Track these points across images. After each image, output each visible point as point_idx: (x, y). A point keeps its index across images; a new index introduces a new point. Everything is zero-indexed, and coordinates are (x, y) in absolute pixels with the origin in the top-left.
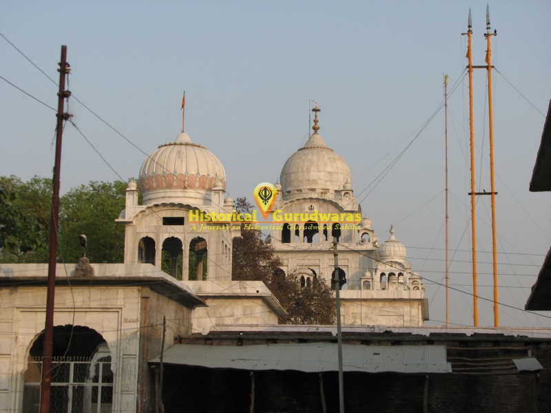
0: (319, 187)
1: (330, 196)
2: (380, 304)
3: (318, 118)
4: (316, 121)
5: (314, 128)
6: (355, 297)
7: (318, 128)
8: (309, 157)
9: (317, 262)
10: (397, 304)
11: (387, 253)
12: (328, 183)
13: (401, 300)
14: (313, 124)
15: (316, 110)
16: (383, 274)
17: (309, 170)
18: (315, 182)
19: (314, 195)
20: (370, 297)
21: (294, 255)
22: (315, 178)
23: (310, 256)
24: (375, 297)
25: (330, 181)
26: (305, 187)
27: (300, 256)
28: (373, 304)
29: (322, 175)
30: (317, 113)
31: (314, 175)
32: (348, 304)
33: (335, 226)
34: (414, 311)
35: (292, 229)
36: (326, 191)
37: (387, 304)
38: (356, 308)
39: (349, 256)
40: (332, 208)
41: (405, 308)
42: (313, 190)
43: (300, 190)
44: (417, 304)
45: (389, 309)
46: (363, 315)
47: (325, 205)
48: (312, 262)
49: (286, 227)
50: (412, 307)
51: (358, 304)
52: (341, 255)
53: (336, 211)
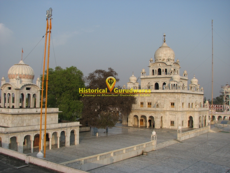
0: (162, 59)
1: (165, 61)
2: (169, 94)
3: (165, 38)
4: (164, 39)
5: (164, 41)
6: (163, 92)
7: (165, 41)
8: (160, 50)
9: (159, 81)
10: (174, 94)
11: (173, 78)
12: (165, 57)
13: (174, 93)
14: (164, 40)
15: (164, 36)
16: (172, 84)
18: (161, 57)
19: (160, 61)
20: (167, 92)
22: (161, 56)
23: (157, 79)
24: (168, 92)
25: (165, 56)
26: (158, 59)
27: (154, 79)
28: (167, 94)
29: (163, 55)
30: (165, 37)
31: (160, 55)
32: (161, 94)
33: (166, 70)
34: (179, 96)
35: (155, 71)
36: (164, 59)
37: (171, 94)
38: (163, 95)
39: (167, 79)
40: (164, 64)
41: (176, 95)
42: (160, 59)
43: (157, 60)
44: (179, 94)
45: (172, 95)
46: (165, 97)
47: (163, 64)
48: (157, 81)
49: (153, 71)
50: (178, 95)
51: (164, 94)
52: (165, 79)
53: (166, 65)
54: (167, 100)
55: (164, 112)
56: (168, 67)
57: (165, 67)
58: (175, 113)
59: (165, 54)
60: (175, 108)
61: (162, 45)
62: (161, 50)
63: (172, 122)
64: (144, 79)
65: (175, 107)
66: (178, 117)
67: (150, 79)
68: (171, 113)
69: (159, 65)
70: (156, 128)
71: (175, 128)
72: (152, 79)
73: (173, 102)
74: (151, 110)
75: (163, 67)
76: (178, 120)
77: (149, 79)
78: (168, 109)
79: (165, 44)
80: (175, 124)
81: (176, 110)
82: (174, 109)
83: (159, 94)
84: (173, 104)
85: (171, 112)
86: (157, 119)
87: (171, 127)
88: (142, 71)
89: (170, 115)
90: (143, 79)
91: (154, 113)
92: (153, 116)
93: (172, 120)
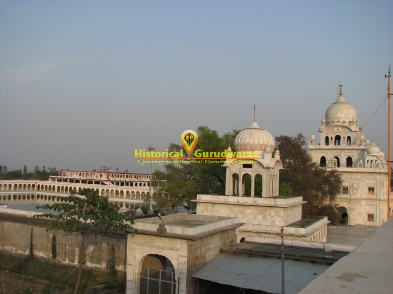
0: (341, 120)
1: (346, 124)
2: (367, 174)
3: (342, 90)
4: (341, 91)
5: (340, 94)
6: (355, 171)
9: (340, 154)
10: (374, 175)
11: (370, 151)
12: (346, 119)
13: (375, 173)
14: (339, 92)
15: (340, 86)
16: (368, 161)
17: (337, 113)
18: (340, 118)
19: (339, 124)
20: (362, 171)
21: (330, 151)
22: (340, 116)
23: (336, 151)
24: (364, 171)
26: (335, 120)
27: (332, 151)
28: (363, 174)
29: (343, 115)
31: (339, 115)
32: (352, 174)
33: (349, 138)
34: (382, 178)
35: (330, 139)
36: (344, 122)
37: (370, 174)
38: (355, 176)
39: (354, 151)
40: (347, 130)
41: (378, 177)
42: (339, 122)
43: (333, 122)
44: (383, 175)
45: (370, 176)
46: (359, 179)
47: (344, 128)
48: (338, 154)
49: (327, 138)
50: (381, 176)
51: (357, 174)
52: (350, 151)
53: (349, 131)
54: (362, 183)
55: (358, 200)
56: (352, 133)
57: (348, 133)
58: (375, 203)
59: (346, 114)
60: (377, 195)
61: (338, 99)
62: (340, 107)
63: (371, 216)
64: (315, 151)
65: (375, 193)
66: (381, 209)
67: (326, 151)
68: (368, 203)
69: (338, 130)
70: (351, 224)
71: (375, 225)
72: (328, 151)
73: (371, 186)
74: (342, 198)
75: (344, 133)
76: (380, 213)
77: (323, 151)
78: (364, 197)
79: (342, 99)
80: (375, 219)
81: (378, 198)
82: (374, 197)
83: (348, 174)
84: (371, 189)
85: (370, 201)
86: (354, 211)
87: (368, 224)
88: (310, 137)
89: (367, 205)
90: (313, 151)
91: (346, 202)
92: (346, 207)
93: (371, 212)
